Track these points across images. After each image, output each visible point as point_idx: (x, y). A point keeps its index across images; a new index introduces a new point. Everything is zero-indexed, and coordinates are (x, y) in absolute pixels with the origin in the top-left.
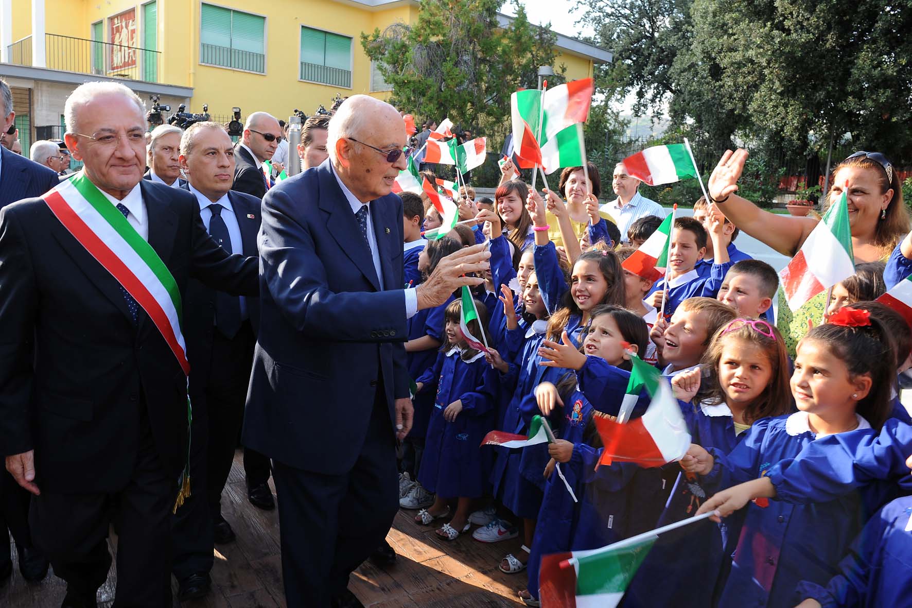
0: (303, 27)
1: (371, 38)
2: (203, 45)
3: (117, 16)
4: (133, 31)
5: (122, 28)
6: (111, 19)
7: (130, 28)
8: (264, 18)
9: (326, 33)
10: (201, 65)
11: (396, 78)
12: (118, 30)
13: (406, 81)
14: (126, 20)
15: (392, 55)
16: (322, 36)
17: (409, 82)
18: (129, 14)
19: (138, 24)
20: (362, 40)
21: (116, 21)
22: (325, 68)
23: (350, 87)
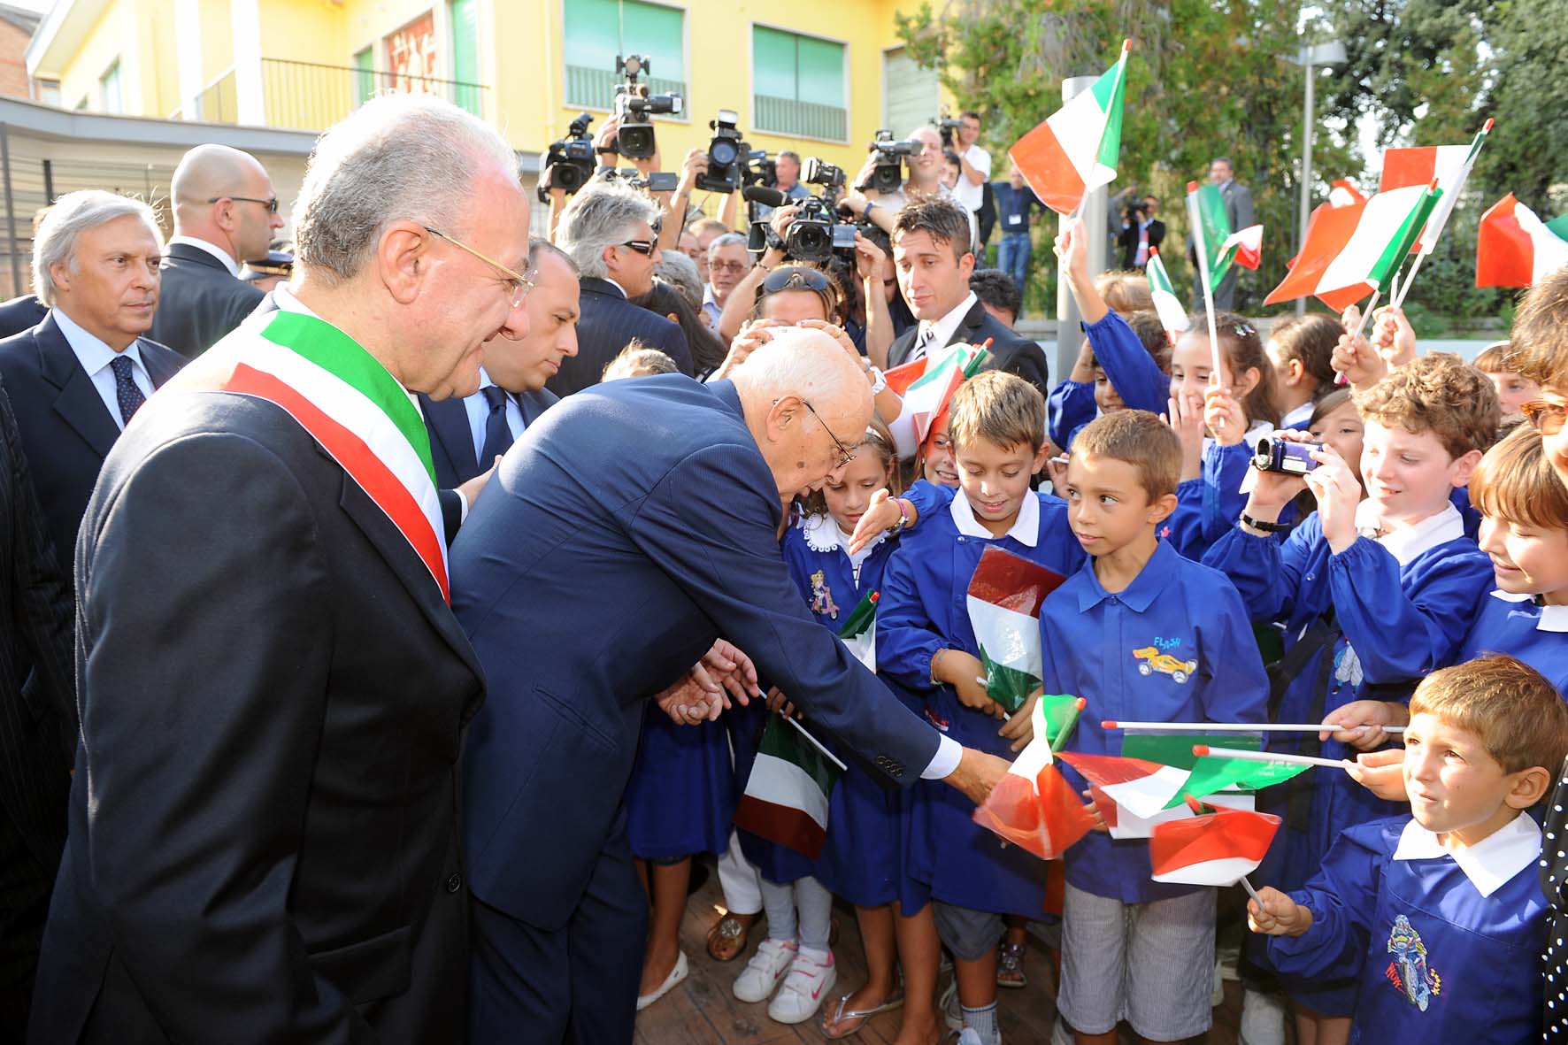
0: (756, 26)
1: (913, 24)
2: (570, 69)
3: (399, 32)
4: (432, 56)
5: (409, 53)
6: (389, 40)
7: (426, 50)
8: (681, 11)
9: (797, 36)
10: (566, 109)
11: (1008, 88)
12: (402, 58)
13: (1032, 92)
14: (416, 37)
15: (975, 49)
16: (789, 43)
17: (1039, 94)
18: (421, 24)
19: (439, 40)
20: (898, 28)
21: (397, 41)
22: (798, 106)
23: (845, 139)
